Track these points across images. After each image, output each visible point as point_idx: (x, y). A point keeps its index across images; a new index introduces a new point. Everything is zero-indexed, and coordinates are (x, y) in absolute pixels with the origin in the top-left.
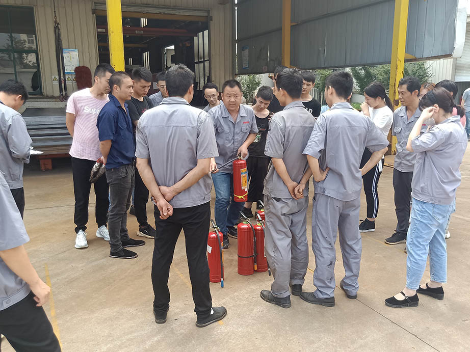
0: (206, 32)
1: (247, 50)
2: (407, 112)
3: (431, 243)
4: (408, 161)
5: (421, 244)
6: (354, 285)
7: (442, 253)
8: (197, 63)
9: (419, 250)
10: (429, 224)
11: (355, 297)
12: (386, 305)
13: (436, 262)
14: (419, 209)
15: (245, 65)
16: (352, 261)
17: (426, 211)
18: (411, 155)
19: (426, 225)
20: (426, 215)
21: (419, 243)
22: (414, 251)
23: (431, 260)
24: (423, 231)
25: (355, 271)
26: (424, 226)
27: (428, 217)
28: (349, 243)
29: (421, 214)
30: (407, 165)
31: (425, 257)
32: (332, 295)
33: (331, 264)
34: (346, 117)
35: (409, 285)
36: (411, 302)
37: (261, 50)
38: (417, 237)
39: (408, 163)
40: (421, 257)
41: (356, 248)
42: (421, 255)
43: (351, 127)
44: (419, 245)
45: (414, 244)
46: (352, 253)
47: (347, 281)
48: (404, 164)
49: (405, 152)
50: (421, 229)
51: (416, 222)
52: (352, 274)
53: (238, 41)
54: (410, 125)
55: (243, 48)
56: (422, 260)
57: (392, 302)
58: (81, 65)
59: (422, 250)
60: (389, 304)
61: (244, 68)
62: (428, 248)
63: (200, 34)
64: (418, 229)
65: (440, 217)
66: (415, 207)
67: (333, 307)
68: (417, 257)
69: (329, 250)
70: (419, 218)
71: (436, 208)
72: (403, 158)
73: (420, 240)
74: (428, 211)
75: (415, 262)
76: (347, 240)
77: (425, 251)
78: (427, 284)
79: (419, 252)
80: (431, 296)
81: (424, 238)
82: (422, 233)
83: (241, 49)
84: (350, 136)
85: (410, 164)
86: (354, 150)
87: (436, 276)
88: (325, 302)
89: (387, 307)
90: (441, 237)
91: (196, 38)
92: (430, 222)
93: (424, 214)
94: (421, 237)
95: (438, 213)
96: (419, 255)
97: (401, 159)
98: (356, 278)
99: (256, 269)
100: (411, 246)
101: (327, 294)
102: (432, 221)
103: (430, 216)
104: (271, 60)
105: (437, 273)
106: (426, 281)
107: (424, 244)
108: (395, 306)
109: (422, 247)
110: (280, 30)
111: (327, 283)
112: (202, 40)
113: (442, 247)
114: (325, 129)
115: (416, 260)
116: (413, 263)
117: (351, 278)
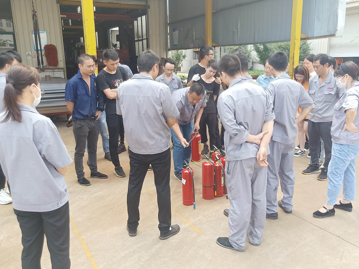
0: (144, 17)
1: (177, 31)
2: (320, 79)
3: (346, 172)
4: (319, 114)
5: (338, 174)
6: (290, 203)
7: (352, 180)
8: (137, 41)
9: (337, 178)
10: (345, 159)
11: (291, 212)
12: (314, 217)
13: (348, 186)
14: (337, 149)
15: (176, 42)
16: (289, 186)
17: (343, 151)
18: (322, 110)
19: (342, 160)
20: (343, 153)
21: (337, 172)
22: (333, 178)
23: (345, 184)
24: (340, 165)
25: (290, 193)
26: (341, 161)
27: (344, 155)
28: (286, 174)
29: (339, 152)
30: (319, 117)
31: (341, 183)
32: (276, 211)
33: (276, 189)
34: (288, 85)
35: (329, 202)
36: (331, 213)
37: (188, 31)
38: (336, 168)
39: (319, 116)
40: (338, 182)
41: (292, 177)
42: (338, 181)
43: (291, 92)
44: (337, 174)
45: (333, 173)
46: (289, 181)
47: (285, 201)
48: (316, 116)
49: (317, 108)
50: (339, 163)
51: (335, 158)
52: (289, 196)
53: (170, 24)
54: (322, 88)
55: (174, 29)
56: (339, 185)
57: (318, 214)
58: (49, 44)
59: (339, 177)
60: (316, 216)
61: (175, 45)
62: (343, 176)
63: (139, 19)
64: (336, 163)
65: (353, 154)
66: (335, 148)
67: (277, 220)
68: (335, 182)
69: (275, 180)
70: (338, 155)
71: (350, 148)
72: (316, 112)
73: (337, 171)
74: (345, 150)
75: (334, 186)
76: (285, 172)
77: (341, 178)
78: (340, 202)
79: (337, 179)
80: (343, 209)
81: (340, 169)
82: (339, 166)
83: (173, 30)
84: (290, 99)
85: (321, 117)
86: (293, 108)
87: (348, 195)
88: (270, 216)
89: (314, 218)
90: (352, 168)
91: (135, 22)
92: (345, 158)
93: (341, 153)
94: (338, 168)
95: (352, 152)
96: (337, 181)
97: (314, 113)
98: (291, 198)
99: (216, 195)
100: (331, 175)
101: (272, 210)
102: (347, 158)
103: (346, 154)
104: (196, 39)
105: (348, 194)
106: (340, 199)
107: (340, 173)
108: (321, 217)
109: (338, 175)
110: (204, 15)
111: (273, 203)
112: (140, 23)
113: (353, 175)
114: (274, 94)
115: (335, 185)
116: (332, 187)
117: (288, 199)
